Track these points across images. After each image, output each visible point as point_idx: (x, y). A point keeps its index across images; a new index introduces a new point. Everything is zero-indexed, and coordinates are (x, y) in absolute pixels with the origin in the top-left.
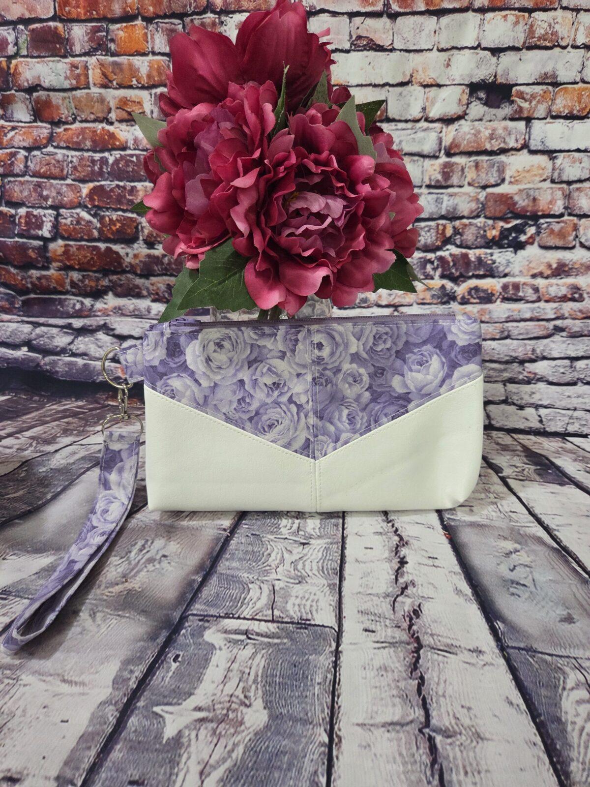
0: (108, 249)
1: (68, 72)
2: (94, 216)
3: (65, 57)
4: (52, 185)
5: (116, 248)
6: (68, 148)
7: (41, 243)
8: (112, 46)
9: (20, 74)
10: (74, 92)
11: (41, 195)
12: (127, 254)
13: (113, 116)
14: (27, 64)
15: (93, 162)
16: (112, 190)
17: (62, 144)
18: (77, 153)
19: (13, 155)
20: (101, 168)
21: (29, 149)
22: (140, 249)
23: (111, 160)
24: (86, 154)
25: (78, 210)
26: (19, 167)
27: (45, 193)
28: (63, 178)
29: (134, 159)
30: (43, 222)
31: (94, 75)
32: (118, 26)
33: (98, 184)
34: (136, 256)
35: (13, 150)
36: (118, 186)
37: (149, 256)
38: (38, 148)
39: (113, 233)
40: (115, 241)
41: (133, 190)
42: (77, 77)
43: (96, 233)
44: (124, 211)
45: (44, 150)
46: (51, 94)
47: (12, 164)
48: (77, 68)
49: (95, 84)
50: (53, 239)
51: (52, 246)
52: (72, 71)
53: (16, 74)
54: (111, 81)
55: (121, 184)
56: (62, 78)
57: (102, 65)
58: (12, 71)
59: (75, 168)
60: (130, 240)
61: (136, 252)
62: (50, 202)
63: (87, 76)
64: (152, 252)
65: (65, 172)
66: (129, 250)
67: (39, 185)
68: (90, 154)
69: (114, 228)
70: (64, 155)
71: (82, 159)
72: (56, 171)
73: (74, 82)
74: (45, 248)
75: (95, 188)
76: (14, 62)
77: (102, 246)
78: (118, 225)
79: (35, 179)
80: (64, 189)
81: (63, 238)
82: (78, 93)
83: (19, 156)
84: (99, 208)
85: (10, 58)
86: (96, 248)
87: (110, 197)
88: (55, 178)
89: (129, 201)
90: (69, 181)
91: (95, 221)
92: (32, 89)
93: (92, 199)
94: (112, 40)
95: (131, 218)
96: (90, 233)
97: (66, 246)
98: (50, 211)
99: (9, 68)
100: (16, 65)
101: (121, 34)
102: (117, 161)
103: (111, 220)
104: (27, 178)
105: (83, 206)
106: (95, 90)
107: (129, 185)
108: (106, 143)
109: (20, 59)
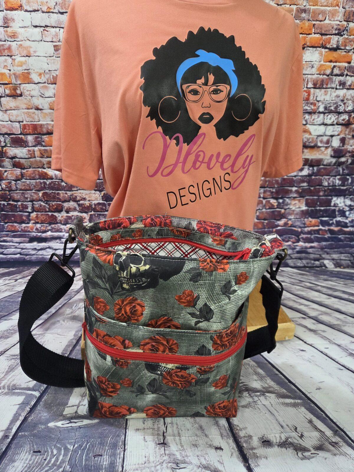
0: (52, 215)
1: (27, 153)
2: (46, 204)
3: (25, 147)
4: (28, 193)
5: (56, 214)
6: (30, 179)
7: (27, 214)
8: (43, 144)
9: (7, 153)
10: (30, 159)
11: (25, 197)
12: (59, 216)
13: (45, 166)
14: (10, 149)
15: (41, 183)
16: (50, 194)
17: (28, 178)
18: (34, 181)
19: (10, 183)
20: (44, 186)
21: (16, 181)
22: (64, 214)
23: (48, 183)
24: (38, 181)
25: (40, 202)
26: (14, 188)
27: (26, 196)
28: (32, 190)
29: (57, 183)
30: (28, 207)
31: (37, 154)
32: (45, 136)
33: (44, 191)
34: (62, 217)
35: (9, 181)
36: (52, 192)
37: (67, 216)
38: (19, 180)
39: (54, 209)
40: (54, 212)
41: (58, 194)
42: (31, 154)
43: (47, 210)
44: (57, 201)
45: (22, 181)
46: (20, 160)
47: (10, 187)
48: (30, 151)
49: (38, 157)
50: (32, 212)
51: (32, 215)
52: (29, 152)
53: (6, 152)
54: (44, 156)
55: (54, 192)
56: (25, 155)
57: (40, 150)
58: (4, 152)
59: (34, 186)
60: (60, 211)
61: (62, 215)
62: (29, 200)
63: (34, 154)
64: (68, 215)
65: (31, 188)
66: (59, 215)
67: (23, 193)
68: (39, 180)
69: (54, 207)
70: (30, 182)
71: (36, 183)
72: (28, 188)
73: (30, 156)
74: (29, 216)
75: (44, 193)
76: (4, 148)
77: (50, 214)
78: (55, 206)
79: (21, 192)
80: (33, 194)
81: (36, 212)
82: (31, 159)
83: (12, 183)
84: (47, 201)
85: (3, 147)
86: (48, 214)
87: (50, 197)
88: (28, 190)
89: (58, 198)
90: (34, 191)
91: (47, 205)
92: (12, 158)
93: (44, 198)
94: (43, 141)
95: (60, 204)
96: (45, 210)
97: (37, 214)
98: (30, 203)
99: (2, 150)
100: (6, 150)
101: (46, 139)
102: (50, 184)
103: (52, 205)
104: (18, 191)
105: (42, 201)
106: (38, 159)
107: (57, 192)
108: (44, 176)
109: (7, 148)
